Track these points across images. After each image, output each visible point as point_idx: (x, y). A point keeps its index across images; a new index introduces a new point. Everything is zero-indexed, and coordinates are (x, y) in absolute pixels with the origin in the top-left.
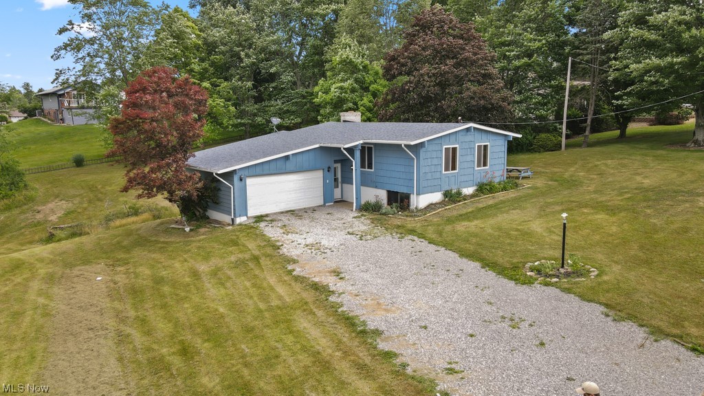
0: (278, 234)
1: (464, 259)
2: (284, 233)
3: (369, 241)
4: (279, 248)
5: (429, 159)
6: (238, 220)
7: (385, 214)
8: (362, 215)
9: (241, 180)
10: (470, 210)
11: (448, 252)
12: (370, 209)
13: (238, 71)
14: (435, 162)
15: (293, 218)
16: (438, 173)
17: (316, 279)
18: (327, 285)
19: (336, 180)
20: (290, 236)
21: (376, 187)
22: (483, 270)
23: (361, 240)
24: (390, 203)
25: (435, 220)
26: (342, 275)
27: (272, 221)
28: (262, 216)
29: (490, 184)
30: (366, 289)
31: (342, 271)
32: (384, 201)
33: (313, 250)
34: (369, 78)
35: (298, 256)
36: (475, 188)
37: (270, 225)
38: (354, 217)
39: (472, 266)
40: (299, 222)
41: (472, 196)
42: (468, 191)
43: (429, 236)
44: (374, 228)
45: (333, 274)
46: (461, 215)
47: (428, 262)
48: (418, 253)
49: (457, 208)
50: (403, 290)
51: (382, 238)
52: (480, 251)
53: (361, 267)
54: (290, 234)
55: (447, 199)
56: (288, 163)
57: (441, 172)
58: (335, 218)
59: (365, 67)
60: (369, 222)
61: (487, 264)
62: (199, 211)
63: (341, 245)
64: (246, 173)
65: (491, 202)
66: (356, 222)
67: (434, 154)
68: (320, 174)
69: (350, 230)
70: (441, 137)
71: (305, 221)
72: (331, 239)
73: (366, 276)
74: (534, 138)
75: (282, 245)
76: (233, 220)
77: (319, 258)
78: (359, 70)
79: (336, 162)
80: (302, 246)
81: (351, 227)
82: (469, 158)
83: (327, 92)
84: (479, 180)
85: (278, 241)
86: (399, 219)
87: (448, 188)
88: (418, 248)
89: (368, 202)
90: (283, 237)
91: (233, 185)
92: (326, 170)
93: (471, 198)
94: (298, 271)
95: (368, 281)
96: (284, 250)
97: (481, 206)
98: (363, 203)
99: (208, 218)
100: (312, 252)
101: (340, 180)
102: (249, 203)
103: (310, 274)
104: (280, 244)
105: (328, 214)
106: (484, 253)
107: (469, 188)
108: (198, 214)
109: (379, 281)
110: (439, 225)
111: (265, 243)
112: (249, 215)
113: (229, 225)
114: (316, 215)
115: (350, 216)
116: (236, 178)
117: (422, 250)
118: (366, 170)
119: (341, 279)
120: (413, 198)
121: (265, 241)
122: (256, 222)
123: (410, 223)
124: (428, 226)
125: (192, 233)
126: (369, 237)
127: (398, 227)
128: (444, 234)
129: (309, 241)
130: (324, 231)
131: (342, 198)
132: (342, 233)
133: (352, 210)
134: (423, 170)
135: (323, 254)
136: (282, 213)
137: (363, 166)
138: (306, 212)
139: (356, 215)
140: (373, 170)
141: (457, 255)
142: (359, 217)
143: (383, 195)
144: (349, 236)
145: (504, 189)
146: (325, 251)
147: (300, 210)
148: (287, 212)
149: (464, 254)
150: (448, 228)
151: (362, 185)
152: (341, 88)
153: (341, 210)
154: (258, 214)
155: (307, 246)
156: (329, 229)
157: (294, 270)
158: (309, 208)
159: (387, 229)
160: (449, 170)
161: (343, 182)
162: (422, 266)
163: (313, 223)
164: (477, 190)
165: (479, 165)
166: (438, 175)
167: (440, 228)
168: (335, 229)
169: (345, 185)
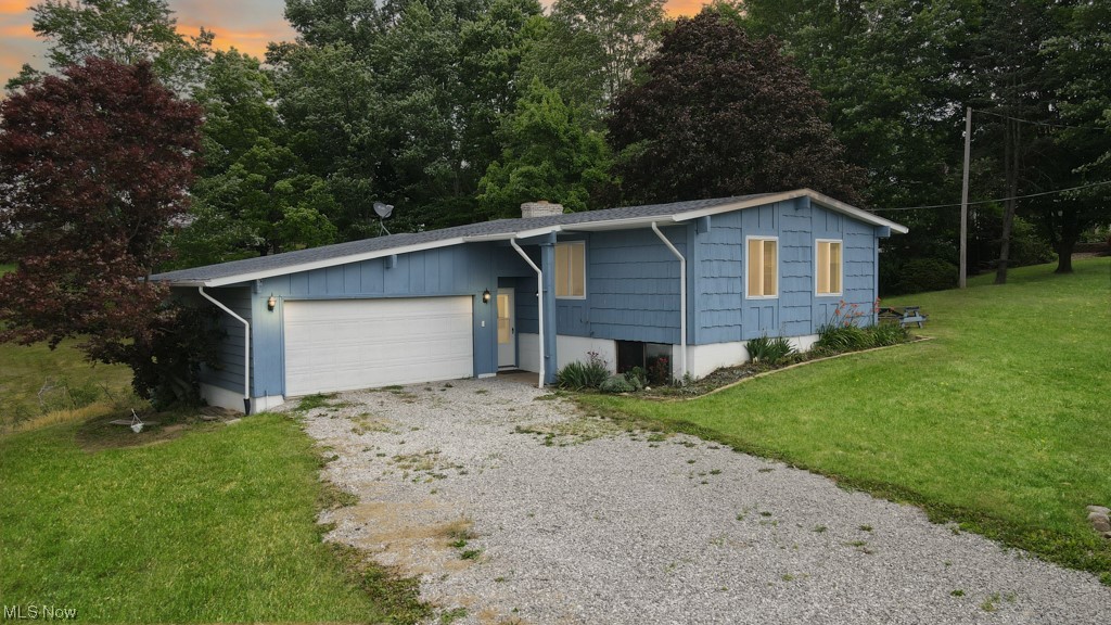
0: (340, 432)
1: (858, 493)
2: (354, 430)
3: (569, 448)
4: (322, 466)
5: (715, 263)
6: (261, 405)
7: (613, 391)
8: (558, 394)
9: (270, 308)
11: (797, 473)
12: (577, 382)
13: (346, 161)
14: (728, 268)
15: (394, 399)
16: (736, 298)
17: (386, 559)
18: (415, 582)
20: (367, 438)
21: (591, 335)
23: (549, 444)
24: (623, 366)
26: (472, 545)
27: (342, 405)
28: (320, 396)
29: (847, 330)
30: (547, 598)
31: (477, 529)
32: (611, 363)
33: (410, 471)
34: (579, 159)
35: (365, 486)
36: (815, 338)
37: (330, 415)
38: (538, 398)
40: (405, 407)
41: (811, 355)
42: (803, 343)
43: (731, 434)
44: (584, 418)
45: (445, 540)
47: (747, 501)
48: (710, 477)
50: (681, 601)
51: (605, 440)
53: (539, 517)
54: (368, 433)
55: (756, 359)
57: (741, 294)
58: (493, 399)
59: (574, 139)
60: (573, 407)
62: (182, 388)
63: (494, 456)
64: (285, 291)
66: (542, 407)
67: (726, 253)
68: (465, 306)
69: (525, 425)
71: (419, 406)
72: (470, 442)
73: (550, 547)
74: (901, 267)
75: (336, 458)
76: (247, 404)
77: (421, 490)
78: (562, 144)
79: (503, 282)
80: (388, 459)
81: (528, 416)
82: (802, 269)
83: (502, 183)
84: (823, 322)
85: (330, 448)
86: (648, 404)
87: (759, 335)
88: (708, 466)
89: (572, 366)
90: (347, 439)
91: (249, 320)
92: (479, 297)
93: (810, 358)
95: (555, 565)
96: (334, 473)
98: (561, 367)
99: (205, 404)
100: (406, 476)
101: (512, 324)
102: (290, 363)
103: (375, 539)
104: (331, 455)
105: (479, 392)
107: (802, 339)
108: (179, 393)
109: (595, 566)
111: (295, 453)
112: (289, 393)
113: (238, 415)
114: (450, 394)
115: (524, 397)
116: (257, 304)
117: (720, 467)
118: (570, 297)
119: (466, 556)
120: (679, 354)
121: (298, 448)
122: (302, 408)
125: (146, 435)
126: (569, 438)
127: (647, 416)
129: (411, 447)
130: (457, 426)
131: (517, 364)
132: (501, 429)
133: (536, 386)
134: (701, 287)
135: (436, 481)
136: (372, 390)
138: (429, 390)
139: (543, 394)
140: (585, 297)
141: (830, 483)
142: (549, 398)
143: (607, 352)
144: (518, 436)
146: (444, 473)
147: (417, 386)
148: (385, 389)
149: (851, 479)
151: (558, 334)
152: (528, 176)
153: (513, 385)
155: (400, 459)
156: (470, 422)
157: (332, 527)
158: (438, 383)
159: (617, 420)
160: (758, 293)
161: (519, 329)
162: (732, 515)
163: (437, 411)
164: (819, 344)
165: (821, 290)
166: (734, 302)
168: (488, 422)
169: (523, 337)
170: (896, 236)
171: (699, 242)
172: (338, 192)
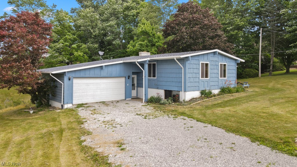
0: (88, 114)
1: (231, 134)
2: (92, 114)
3: (151, 120)
4: (82, 124)
5: (192, 69)
6: (66, 106)
7: (163, 104)
8: (148, 104)
9: (69, 79)
10: (220, 102)
11: (214, 128)
12: (153, 101)
13: (91, 40)
14: (195, 71)
15: (103, 105)
16: (198, 78)
17: (100, 150)
18: (107, 157)
19: (133, 85)
20: (95, 116)
21: (158, 88)
22: (254, 144)
23: (145, 118)
24: (166, 97)
25: (198, 107)
26: (124, 146)
27: (88, 107)
28: (83, 104)
29: (228, 88)
30: (144, 162)
31: (125, 142)
32: (163, 97)
33: (107, 125)
34: (155, 40)
35: (94, 129)
36: (219, 90)
37: (85, 109)
38: (143, 106)
39: (242, 140)
40: (106, 107)
41: (218, 95)
42: (216, 92)
43: (196, 116)
44: (155, 111)
45: (116, 145)
46: (215, 105)
47: (200, 135)
48: (190, 128)
49: (211, 100)
50: (182, 163)
51: (161, 117)
52: (242, 127)
53: (142, 139)
54: (95, 115)
55: (203, 96)
56: (102, 71)
57: (199, 78)
58: (130, 106)
59: (154, 35)
60: (152, 108)
61: (255, 139)
62: (44, 101)
63: (130, 122)
64: (73, 75)
65: (232, 98)
66: (144, 108)
67: (195, 66)
68: (123, 80)
69: (139, 113)
70: (199, 55)
71: (110, 107)
72: (124, 118)
73: (145, 147)
74: (243, 71)
76: (62, 106)
77: (110, 131)
78: (150, 36)
79: (134, 73)
80: (101, 122)
81: (140, 111)
82: (216, 71)
83: (134, 46)
84: (221, 86)
86: (173, 106)
87: (204, 89)
88: (189, 125)
89: (152, 97)
90: (89, 116)
91: (63, 82)
92: (127, 77)
93: (218, 96)
94: (88, 141)
95: (147, 152)
96: (86, 126)
97: (226, 100)
98: (149, 97)
99: (50, 106)
100: (106, 127)
101: (136, 85)
102: (74, 95)
103: (97, 144)
104: (85, 120)
105: (126, 104)
106: (247, 129)
107: (216, 90)
108: (43, 103)
109: (158, 153)
110: (201, 110)
111: (75, 120)
112: (74, 103)
113: (59, 109)
114: (118, 104)
115: (139, 105)
116: (66, 79)
117: (193, 126)
118: (152, 78)
119: (122, 150)
120: (182, 94)
121: (76, 118)
122: (77, 107)
123: (181, 109)
124: (193, 110)
125: (34, 114)
126: (151, 117)
127: (173, 111)
128: (207, 115)
129: (107, 119)
130: (120, 113)
131: (137, 96)
132: (132, 114)
133: (142, 102)
134: (188, 76)
135: (114, 128)
136: (97, 103)
137: (150, 76)
138: (113, 103)
139: (144, 104)
140: (156, 78)
141: (223, 131)
142: (146, 105)
143: (162, 93)
144: (137, 116)
145: (237, 91)
146: (116, 126)
147: (109, 102)
148: (100, 102)
149: (229, 130)
150: (209, 112)
151: (149, 87)
152: (141, 45)
153: (136, 102)
154: (80, 102)
155: (104, 122)
156: (124, 112)
157: (85, 141)
158: (115, 101)
159: (164, 112)
160: (204, 78)
161: (138, 87)
162: (196, 139)
163: (115, 109)
164: (220, 92)
165: (221, 77)
166: (197, 80)
167: (203, 111)
168: (129, 112)
169: (139, 89)
170: (241, 62)
171: (187, 63)
172: (89, 48)
